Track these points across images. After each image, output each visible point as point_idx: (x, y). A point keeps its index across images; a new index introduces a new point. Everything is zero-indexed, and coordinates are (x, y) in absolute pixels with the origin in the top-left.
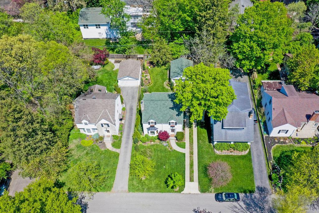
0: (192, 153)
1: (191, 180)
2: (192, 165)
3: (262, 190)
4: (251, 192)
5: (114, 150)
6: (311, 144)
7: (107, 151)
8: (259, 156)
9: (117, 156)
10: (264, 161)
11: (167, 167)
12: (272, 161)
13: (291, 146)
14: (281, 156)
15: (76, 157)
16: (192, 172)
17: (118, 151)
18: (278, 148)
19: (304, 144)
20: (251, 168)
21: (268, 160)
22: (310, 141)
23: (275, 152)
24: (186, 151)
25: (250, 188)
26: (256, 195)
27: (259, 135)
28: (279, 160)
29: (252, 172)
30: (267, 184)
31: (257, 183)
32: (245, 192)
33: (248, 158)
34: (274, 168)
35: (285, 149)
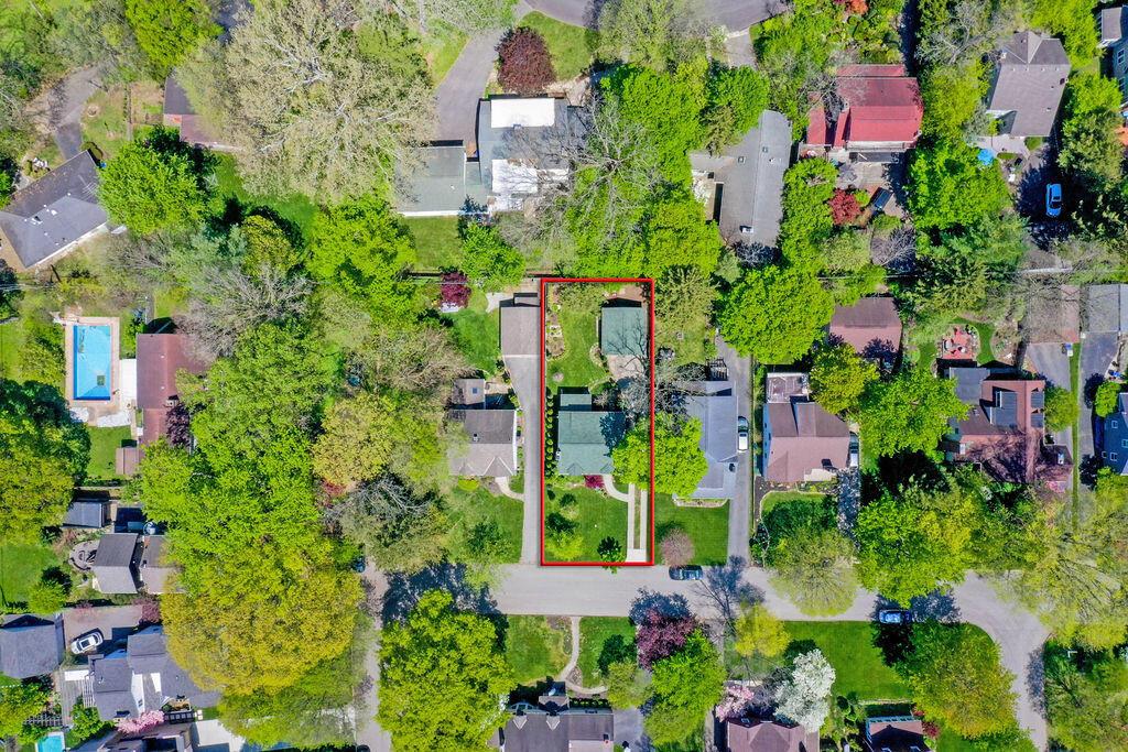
0: (638, 502)
1: (637, 546)
2: (637, 522)
3: (737, 561)
4: (722, 564)
5: (514, 496)
6: (823, 491)
7: (503, 498)
8: (741, 509)
9: (519, 506)
10: (747, 518)
11: (600, 527)
12: (760, 520)
13: (793, 493)
14: (774, 511)
15: (456, 510)
16: (637, 533)
17: (520, 497)
18: (772, 496)
19: (813, 491)
20: (726, 528)
21: (754, 515)
22: (825, 486)
23: (767, 503)
24: (629, 498)
25: (720, 559)
26: (728, 568)
27: (748, 471)
28: (769, 518)
29: (727, 536)
30: (745, 552)
31: (732, 552)
32: (712, 564)
33: (723, 512)
34: (760, 530)
35: (783, 499)
